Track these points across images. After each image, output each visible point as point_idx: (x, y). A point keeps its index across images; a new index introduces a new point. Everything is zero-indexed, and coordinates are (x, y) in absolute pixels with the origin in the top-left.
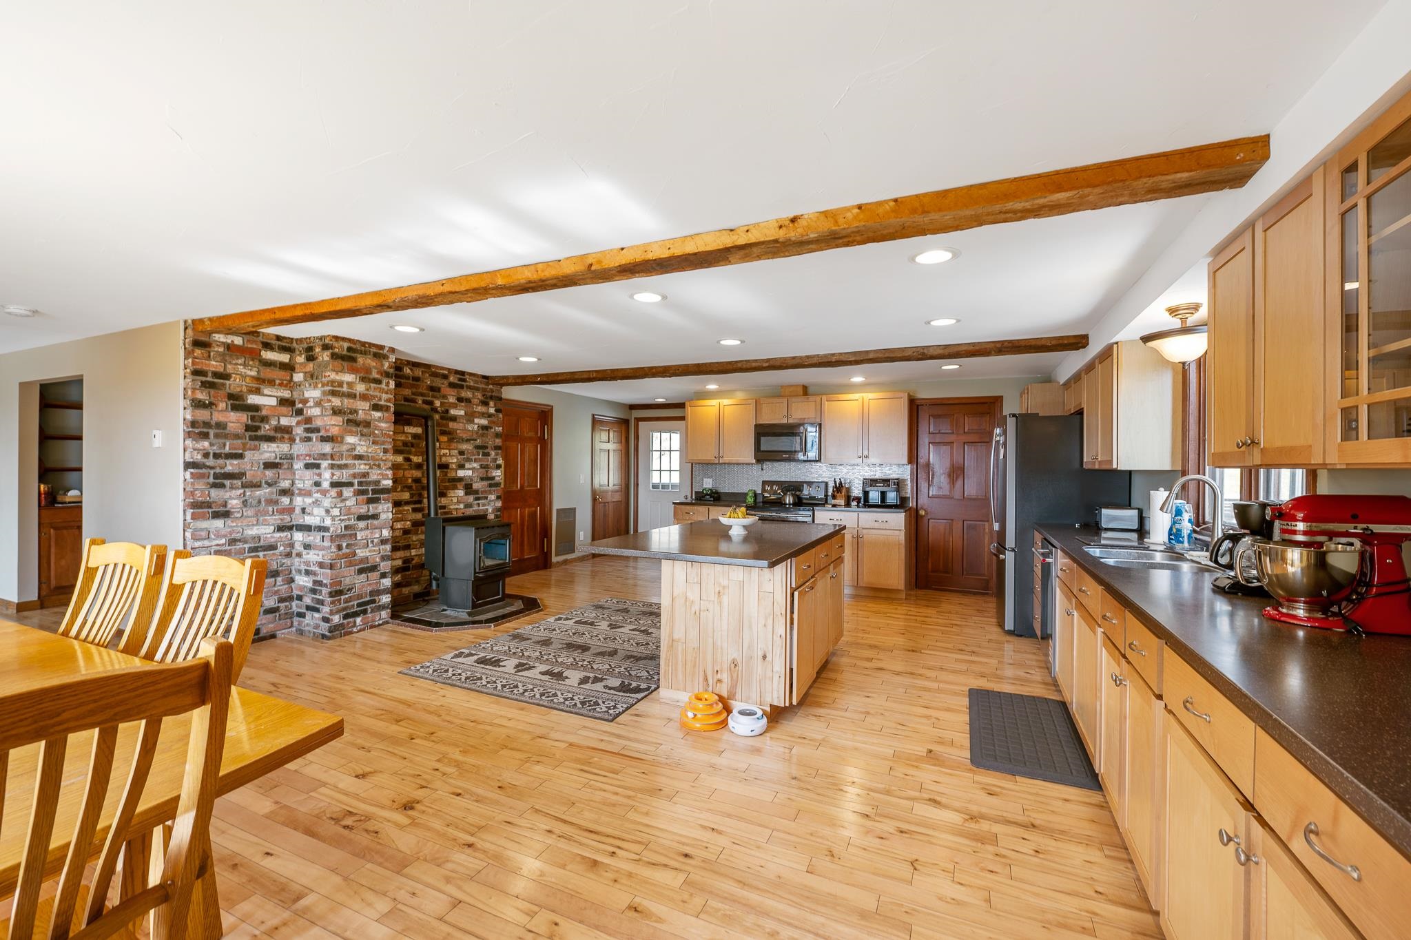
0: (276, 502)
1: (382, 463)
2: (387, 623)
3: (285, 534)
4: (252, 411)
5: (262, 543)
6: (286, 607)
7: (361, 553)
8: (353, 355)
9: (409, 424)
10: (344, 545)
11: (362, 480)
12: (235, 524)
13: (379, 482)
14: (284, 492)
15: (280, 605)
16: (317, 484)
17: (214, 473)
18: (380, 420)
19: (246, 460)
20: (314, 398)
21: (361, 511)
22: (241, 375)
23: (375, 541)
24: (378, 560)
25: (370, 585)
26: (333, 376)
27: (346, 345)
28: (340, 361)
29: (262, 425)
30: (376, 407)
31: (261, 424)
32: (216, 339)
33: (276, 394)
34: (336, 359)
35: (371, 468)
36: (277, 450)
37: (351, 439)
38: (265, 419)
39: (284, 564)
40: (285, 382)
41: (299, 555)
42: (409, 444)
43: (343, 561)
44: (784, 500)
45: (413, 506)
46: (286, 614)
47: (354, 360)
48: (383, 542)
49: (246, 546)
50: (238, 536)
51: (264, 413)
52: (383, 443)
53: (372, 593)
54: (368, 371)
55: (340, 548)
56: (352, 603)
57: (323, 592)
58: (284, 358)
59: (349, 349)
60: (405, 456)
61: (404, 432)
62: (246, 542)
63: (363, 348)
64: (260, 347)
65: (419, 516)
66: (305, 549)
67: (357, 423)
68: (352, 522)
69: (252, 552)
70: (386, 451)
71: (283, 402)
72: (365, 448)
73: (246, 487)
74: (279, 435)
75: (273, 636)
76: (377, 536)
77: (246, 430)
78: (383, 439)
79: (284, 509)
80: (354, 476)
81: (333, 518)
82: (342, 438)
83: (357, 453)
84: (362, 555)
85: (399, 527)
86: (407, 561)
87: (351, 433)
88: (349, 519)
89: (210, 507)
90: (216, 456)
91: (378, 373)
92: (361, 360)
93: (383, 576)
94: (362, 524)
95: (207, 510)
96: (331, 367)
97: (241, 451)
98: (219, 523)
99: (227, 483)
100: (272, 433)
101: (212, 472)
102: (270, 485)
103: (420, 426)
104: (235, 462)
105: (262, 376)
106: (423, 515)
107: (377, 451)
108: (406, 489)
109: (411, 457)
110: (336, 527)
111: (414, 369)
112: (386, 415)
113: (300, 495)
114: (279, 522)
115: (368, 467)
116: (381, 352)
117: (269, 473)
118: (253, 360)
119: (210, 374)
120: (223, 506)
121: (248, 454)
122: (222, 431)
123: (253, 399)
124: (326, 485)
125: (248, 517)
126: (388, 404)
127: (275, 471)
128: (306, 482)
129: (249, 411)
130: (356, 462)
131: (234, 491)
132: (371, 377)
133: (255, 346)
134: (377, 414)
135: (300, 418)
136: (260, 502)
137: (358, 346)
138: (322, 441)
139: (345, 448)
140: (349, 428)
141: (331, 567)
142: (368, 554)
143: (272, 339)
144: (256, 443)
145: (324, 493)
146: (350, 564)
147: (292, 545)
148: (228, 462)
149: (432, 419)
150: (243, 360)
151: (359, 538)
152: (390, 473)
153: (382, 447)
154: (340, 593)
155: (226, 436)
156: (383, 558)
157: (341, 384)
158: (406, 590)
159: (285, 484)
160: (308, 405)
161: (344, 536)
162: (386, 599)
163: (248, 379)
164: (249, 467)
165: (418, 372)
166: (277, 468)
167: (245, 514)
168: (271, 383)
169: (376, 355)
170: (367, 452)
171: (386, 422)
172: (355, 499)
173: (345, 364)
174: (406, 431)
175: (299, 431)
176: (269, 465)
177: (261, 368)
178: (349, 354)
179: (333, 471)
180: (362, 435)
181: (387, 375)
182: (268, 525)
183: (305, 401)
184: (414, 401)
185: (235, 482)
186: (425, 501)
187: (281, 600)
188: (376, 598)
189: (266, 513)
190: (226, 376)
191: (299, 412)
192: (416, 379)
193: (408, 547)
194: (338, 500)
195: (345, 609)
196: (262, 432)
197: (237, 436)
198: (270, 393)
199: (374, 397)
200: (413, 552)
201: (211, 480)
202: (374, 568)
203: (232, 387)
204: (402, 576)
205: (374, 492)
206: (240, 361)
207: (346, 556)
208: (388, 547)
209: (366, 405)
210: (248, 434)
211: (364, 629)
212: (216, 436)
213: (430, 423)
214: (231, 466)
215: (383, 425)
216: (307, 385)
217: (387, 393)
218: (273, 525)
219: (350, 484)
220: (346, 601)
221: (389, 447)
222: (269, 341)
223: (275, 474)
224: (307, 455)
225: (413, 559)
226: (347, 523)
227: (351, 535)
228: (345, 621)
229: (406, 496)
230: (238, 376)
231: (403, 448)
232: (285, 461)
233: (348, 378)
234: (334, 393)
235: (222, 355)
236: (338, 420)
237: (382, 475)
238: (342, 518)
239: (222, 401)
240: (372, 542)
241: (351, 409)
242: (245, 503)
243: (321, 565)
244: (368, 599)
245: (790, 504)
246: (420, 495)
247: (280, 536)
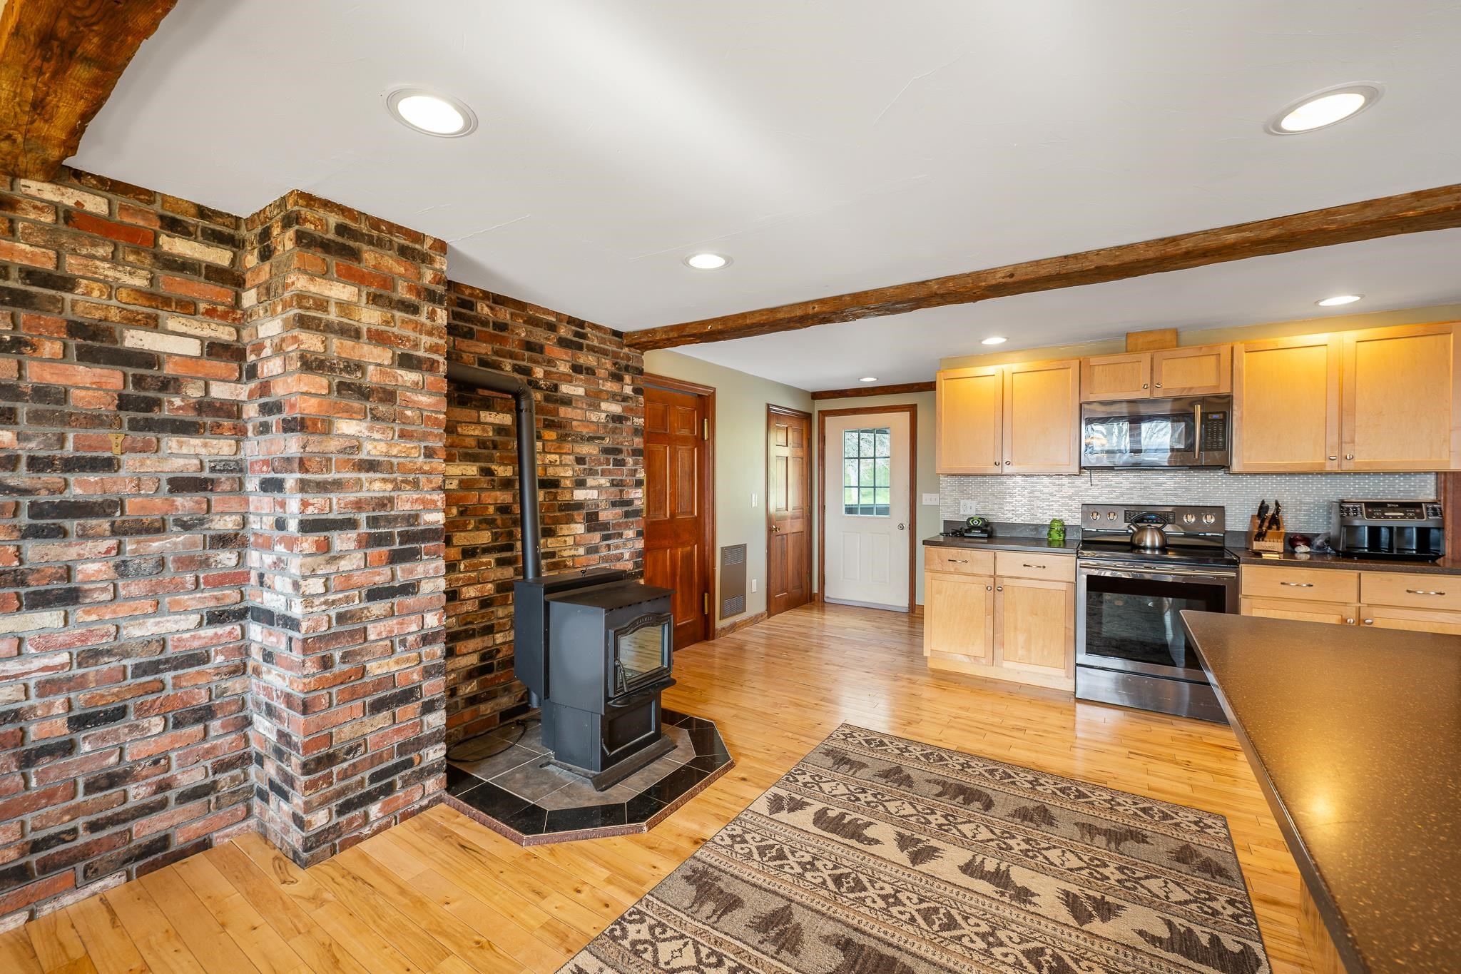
0: (205, 563)
1: (422, 478)
2: (439, 800)
3: (228, 628)
4: (139, 366)
5: (170, 652)
6: (233, 779)
7: (376, 668)
8: (351, 243)
9: (487, 405)
10: (337, 656)
11: (377, 513)
12: (94, 617)
13: (416, 517)
14: (223, 541)
15: (218, 777)
16: (280, 525)
17: (33, 504)
18: (416, 388)
19: (122, 472)
20: (271, 338)
21: (377, 579)
22: (104, 282)
23: (411, 638)
24: (416, 677)
25: (399, 731)
26: (301, 283)
27: (333, 219)
28: (320, 254)
29: (164, 397)
30: (407, 362)
31: (160, 395)
32: (32, 192)
33: (198, 332)
34: (308, 246)
35: (397, 488)
36: (203, 451)
37: (348, 427)
38: (169, 385)
39: (225, 690)
40: (220, 308)
41: (257, 672)
42: (491, 446)
43: (334, 690)
44: (1141, 540)
45: (498, 555)
46: (234, 792)
47: (355, 255)
48: (427, 639)
49: (129, 663)
50: (105, 643)
51: (169, 370)
52: (424, 436)
53: (403, 748)
54: (388, 282)
55: (326, 663)
56: (358, 778)
57: (294, 759)
58: (220, 257)
59: (341, 229)
60: (482, 464)
61: (479, 422)
62: (126, 654)
63: (375, 233)
64: (156, 225)
65: (508, 573)
66: (265, 660)
67: (364, 393)
68: (356, 605)
69: (145, 673)
70: (429, 453)
71: (215, 349)
72: (382, 447)
73: (125, 534)
74: (209, 420)
75: (203, 845)
76: (414, 628)
77: (120, 407)
78: (422, 428)
79: (225, 576)
80: (359, 505)
81: (308, 600)
82: (328, 423)
83: (363, 456)
84: (379, 672)
85: (473, 595)
86: (486, 655)
87: (350, 414)
88: (348, 600)
89: (23, 583)
90: (36, 464)
91: (410, 289)
92: (370, 256)
93: (429, 708)
94: (378, 607)
95: (12, 590)
96: (295, 263)
97: (107, 454)
98: (50, 618)
99: (72, 525)
100: (191, 416)
101: (25, 501)
102: (186, 526)
103: (509, 411)
104: (92, 478)
105: (162, 289)
106: (516, 570)
107: (410, 452)
108: (484, 526)
109: (494, 467)
110: (316, 620)
111: (497, 307)
112: (430, 378)
113: (257, 546)
114: (213, 604)
115: (390, 486)
116: (417, 246)
117: (185, 503)
118: (137, 252)
119: (14, 274)
120: (61, 578)
121: (130, 462)
122: (52, 407)
123: (136, 339)
124: (293, 525)
125: (132, 598)
126: (435, 357)
127: (198, 496)
128: (264, 519)
129: (129, 364)
130: (363, 476)
131: (90, 544)
132: (395, 296)
133: (141, 223)
134: (410, 377)
135: (253, 385)
136: (161, 563)
137: (364, 228)
138: (285, 430)
139: (333, 445)
140: (344, 402)
141: (306, 708)
142: (394, 668)
143: (185, 213)
144: (151, 436)
145: (290, 543)
146: (354, 695)
147: (244, 651)
148: (72, 478)
149: (529, 397)
150: (110, 249)
151: (372, 637)
152: (439, 498)
153: (423, 444)
154: (331, 759)
155: (66, 419)
156: (428, 673)
157: (322, 304)
158: (486, 709)
159: (226, 524)
160: (263, 355)
161: (336, 636)
162: (435, 753)
163: (123, 294)
164: (129, 488)
165: (504, 315)
166: (205, 489)
167: (122, 592)
168: (187, 307)
169: (404, 251)
170: (387, 455)
171: (431, 394)
172: (360, 555)
173: (333, 261)
174: (482, 420)
175: (251, 411)
176: (180, 485)
177: (158, 272)
178: (340, 240)
179: (306, 496)
180: (376, 418)
181: (431, 296)
182: (186, 612)
183: (258, 348)
184: (498, 366)
185: (93, 522)
186: (519, 544)
187: (222, 767)
188: (414, 755)
189: (178, 588)
190: (67, 283)
191: (252, 373)
192: (502, 327)
193: (489, 630)
194: (321, 559)
195: (339, 794)
196: (166, 413)
197: (95, 420)
198: (183, 329)
199: (402, 340)
200: (499, 638)
201: (24, 520)
202: (407, 696)
203: (79, 308)
204: (479, 684)
205: (406, 537)
206: (101, 252)
207: (343, 679)
208: (439, 649)
209: (385, 356)
210: (126, 416)
211: (388, 826)
212: (36, 418)
213: (524, 405)
214: (81, 487)
215: (423, 399)
216: (261, 312)
217: (430, 334)
218: (197, 611)
219: (350, 524)
220: (344, 775)
221: (438, 444)
222: (178, 217)
223: (198, 503)
224: (265, 462)
225: (498, 651)
226: (343, 608)
227: (352, 634)
228: (343, 819)
229: (485, 537)
230: (95, 285)
231: (477, 450)
232: (223, 476)
233: (341, 291)
234: (304, 323)
235: (51, 231)
236: (319, 383)
237: (423, 501)
238: (331, 597)
239: (50, 338)
240: (403, 642)
241: (348, 361)
242: (122, 569)
243: (288, 699)
244: (396, 760)
245: (1153, 548)
246: (510, 535)
247: (216, 634)
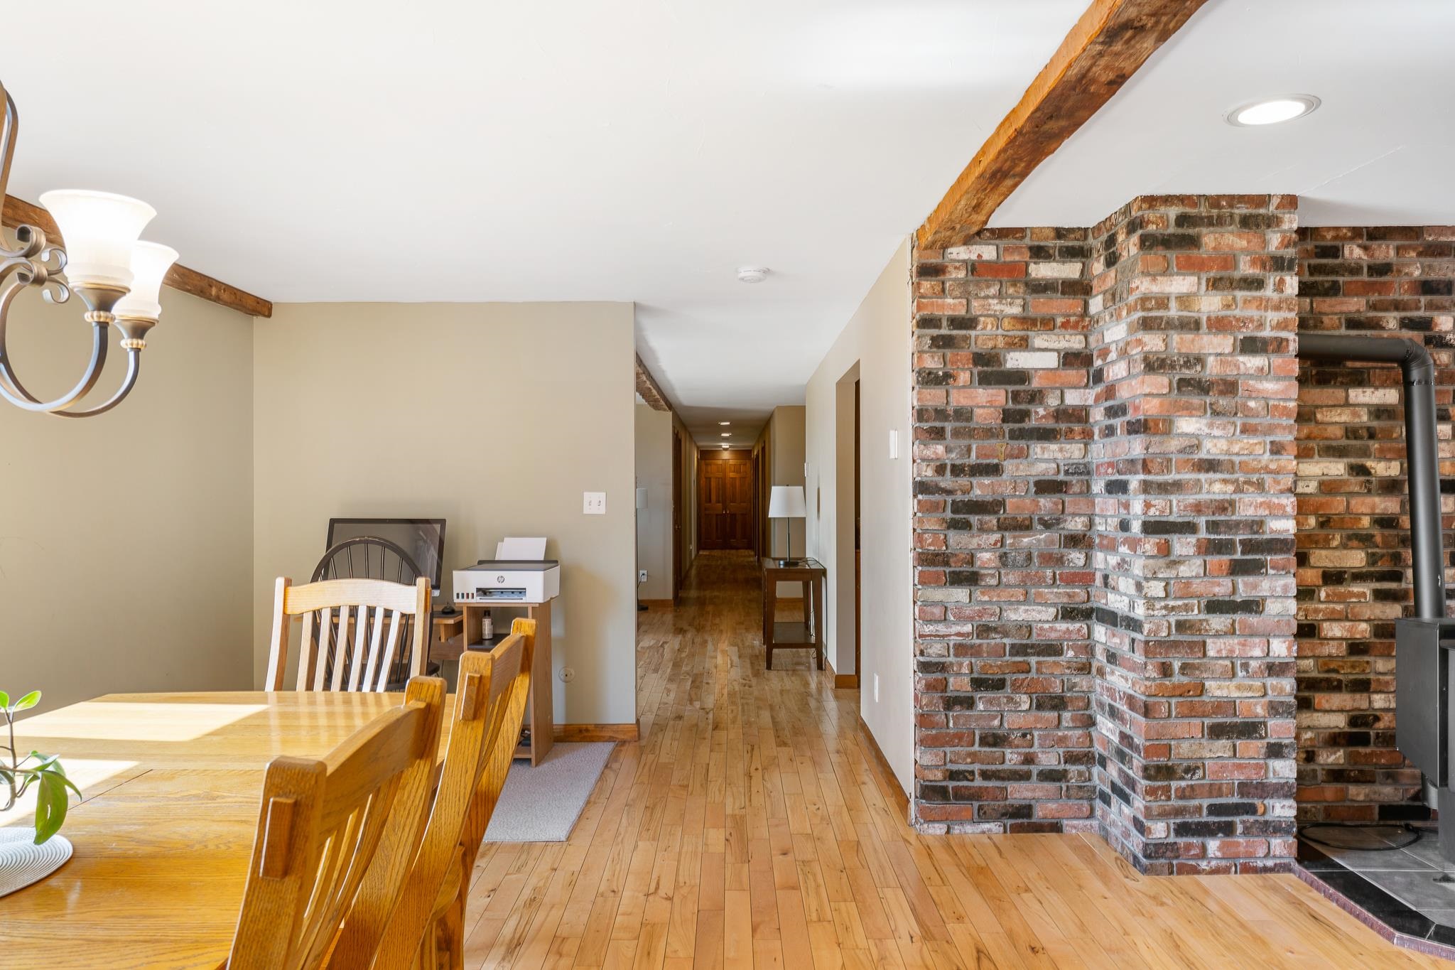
0: (1060, 561)
1: (1268, 479)
2: (1286, 868)
3: (1077, 625)
4: (1016, 383)
5: (1035, 639)
6: (1080, 774)
7: (1217, 689)
8: (1191, 231)
9: (1360, 380)
10: (1177, 665)
11: (1217, 518)
12: (986, 598)
13: (1261, 523)
14: (1075, 541)
15: (1068, 767)
16: (1124, 526)
17: (954, 502)
18: (1261, 374)
19: (1004, 476)
20: (1116, 342)
21: (1216, 590)
22: (994, 316)
23: (1254, 664)
24: (1259, 710)
25: (1239, 767)
26: (1144, 286)
27: (1173, 212)
28: (1161, 251)
29: (1032, 408)
30: (1250, 346)
31: (1029, 407)
32: (954, 256)
33: (1056, 345)
34: (1151, 247)
35: (1239, 490)
36: (1059, 456)
37: (1188, 425)
38: (1036, 397)
39: (1075, 685)
40: (1073, 319)
41: (1101, 672)
42: (1365, 434)
43: (1173, 701)
45: (1378, 585)
46: (1080, 787)
47: (1193, 242)
48: (1274, 669)
49: (1007, 641)
50: (992, 621)
51: (1035, 384)
52: (1270, 429)
53: (1244, 788)
54: (1229, 261)
55: (1166, 670)
56: (1196, 802)
57: (1135, 762)
58: (1071, 270)
59: (1182, 220)
60: (1353, 460)
61: (1347, 404)
62: (1006, 634)
63: (1215, 212)
64: (1026, 256)
65: (1393, 611)
66: (1108, 661)
67: (1202, 387)
68: (1194, 615)
69: (1017, 654)
70: (1277, 449)
71: (1071, 359)
72: (1223, 444)
73: (1006, 529)
74: (1063, 426)
75: (1056, 828)
76: (1257, 652)
77: (1004, 421)
78: (1268, 420)
79: (1075, 574)
80: (1198, 508)
81: (1150, 602)
82: (1169, 422)
83: (1203, 455)
84: (1218, 693)
85: (1338, 634)
86: (1357, 719)
87: (1189, 410)
88: (1187, 608)
89: (947, 564)
90: (957, 470)
91: (1253, 263)
92: (1209, 239)
93: (1275, 751)
94: (1218, 622)
95: (942, 569)
96: (1139, 267)
97: (995, 461)
98: (960, 594)
99: (974, 519)
100: (1050, 424)
101: (949, 499)
102: (1047, 525)
103: (1395, 384)
104: (987, 481)
105: (1031, 313)
106: (1405, 609)
107: (1254, 449)
108: (1355, 543)
109: (1369, 463)
110: (1158, 624)
111: (1374, 244)
112: (1277, 360)
113: (1103, 548)
114: (1065, 600)
115: (1231, 488)
116: (1262, 211)
117: (1046, 503)
118: (1014, 285)
119: (945, 323)
120: (968, 563)
121: (1009, 466)
122: (964, 424)
123: (1016, 360)
124: (1136, 527)
125: (1008, 586)
126: (1283, 334)
127: (1056, 498)
128: (1109, 520)
129: (1009, 383)
130: (1203, 476)
131: (985, 536)
132: (1237, 275)
133: (1017, 258)
134: (1253, 362)
135: (1099, 389)
136: (1029, 557)
137: (1203, 210)
138: (1129, 433)
139: (1174, 444)
140: (1184, 399)
141: (1147, 711)
142: (1235, 694)
143: (1047, 239)
144: (1023, 443)
145: (1133, 544)
146: (1191, 712)
147: (1089, 650)
148: (975, 481)
149: (1424, 363)
150: (997, 287)
151: (1211, 653)
152: (1289, 502)
153: (1269, 439)
154: (1167, 772)
155: (971, 433)
156: (1274, 709)
157: (1163, 302)
158: (1358, 793)
159: (1076, 525)
160: (1109, 359)
161: (1176, 645)
162: (1284, 810)
163: (1006, 323)
164: (1009, 491)
165: (1386, 252)
166: (1060, 491)
167: (1004, 580)
168: (1048, 324)
169: (1246, 222)
170: (1228, 453)
171: (1278, 379)
172: (1199, 561)
173: (1172, 255)
174: (1352, 399)
175: (1097, 415)
176: (1046, 487)
177: (1028, 298)
178: (1180, 231)
179: (1149, 497)
180: (1216, 413)
181: (1279, 264)
182: (1046, 604)
183: (1104, 353)
184: (1375, 325)
185: (987, 518)
186: (1409, 573)
187: (1071, 758)
188: (1257, 802)
189: (1041, 581)
190: (970, 323)
191: (1098, 377)
192: (1381, 269)
193: (1362, 686)
194: (1161, 562)
195: (1178, 812)
196: (1032, 423)
197: (989, 433)
198: (1045, 345)
199: (1244, 322)
200: (1379, 701)
201: (949, 515)
202: (1250, 729)
203: (979, 342)
204: (1349, 757)
205: (1249, 546)
206: (993, 290)
207: (1181, 692)
208: (1287, 684)
209: (1224, 343)
210: (1007, 427)
211: (1226, 870)
212: (957, 433)
213: (1416, 374)
214: (981, 488)
215: (1269, 386)
216: (1107, 318)
217: (1277, 308)
218: (1054, 605)
219: (1189, 528)
220: (1182, 795)
221: (1287, 438)
222: (1042, 244)
223: (1055, 503)
224: (1111, 465)
225: (1377, 719)
226: (1183, 616)
227: (1191, 645)
228: (1182, 841)
229: (1356, 559)
230: (989, 320)
231: (1344, 442)
232: (1074, 479)
233: (1181, 284)
234: (1147, 325)
235: (964, 284)
236: (1160, 382)
237: (1269, 505)
238: (1171, 603)
239: (963, 369)
240: (1245, 666)
241: (1187, 356)
242: (1003, 557)
243: (1131, 701)
244: (1236, 799)
246: (1397, 558)
247: (1068, 629)
